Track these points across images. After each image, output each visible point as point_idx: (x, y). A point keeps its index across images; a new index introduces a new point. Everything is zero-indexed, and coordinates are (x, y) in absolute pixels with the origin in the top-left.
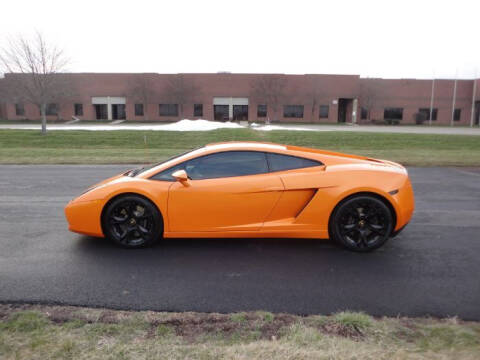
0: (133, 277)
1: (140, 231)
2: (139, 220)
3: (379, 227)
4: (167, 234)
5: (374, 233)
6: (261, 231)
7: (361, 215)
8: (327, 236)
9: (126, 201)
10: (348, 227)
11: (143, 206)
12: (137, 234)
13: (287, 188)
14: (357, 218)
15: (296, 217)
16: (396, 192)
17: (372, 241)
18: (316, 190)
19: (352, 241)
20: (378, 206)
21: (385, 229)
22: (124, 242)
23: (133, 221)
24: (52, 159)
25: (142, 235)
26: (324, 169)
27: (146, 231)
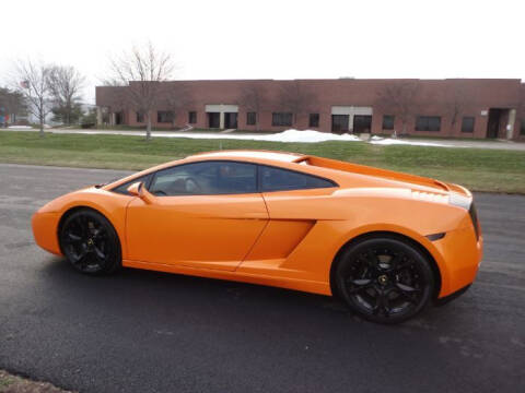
1: (96, 254)
2: (97, 240)
3: (409, 289)
4: (126, 262)
7: (383, 266)
8: (329, 293)
10: (357, 282)
14: (376, 273)
16: (441, 236)
17: (396, 310)
18: (313, 222)
19: (367, 305)
20: (409, 256)
22: (79, 266)
23: (91, 242)
27: (102, 256)
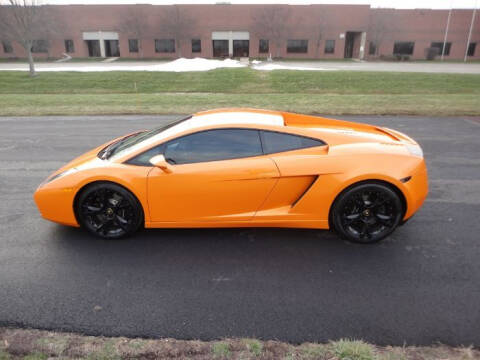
0: (109, 284)
1: (118, 221)
2: (117, 209)
3: (386, 217)
4: (148, 224)
5: (380, 223)
6: (253, 221)
7: (367, 203)
8: (327, 227)
9: (99, 190)
10: (349, 217)
11: (119, 194)
12: (116, 224)
13: (284, 174)
14: (362, 207)
15: (293, 205)
16: (408, 179)
17: (376, 233)
18: (316, 177)
19: (355, 232)
20: (387, 195)
21: (393, 220)
22: (101, 233)
23: (110, 211)
24: (38, 109)
25: (120, 225)
26: (327, 150)
27: (125, 222)
